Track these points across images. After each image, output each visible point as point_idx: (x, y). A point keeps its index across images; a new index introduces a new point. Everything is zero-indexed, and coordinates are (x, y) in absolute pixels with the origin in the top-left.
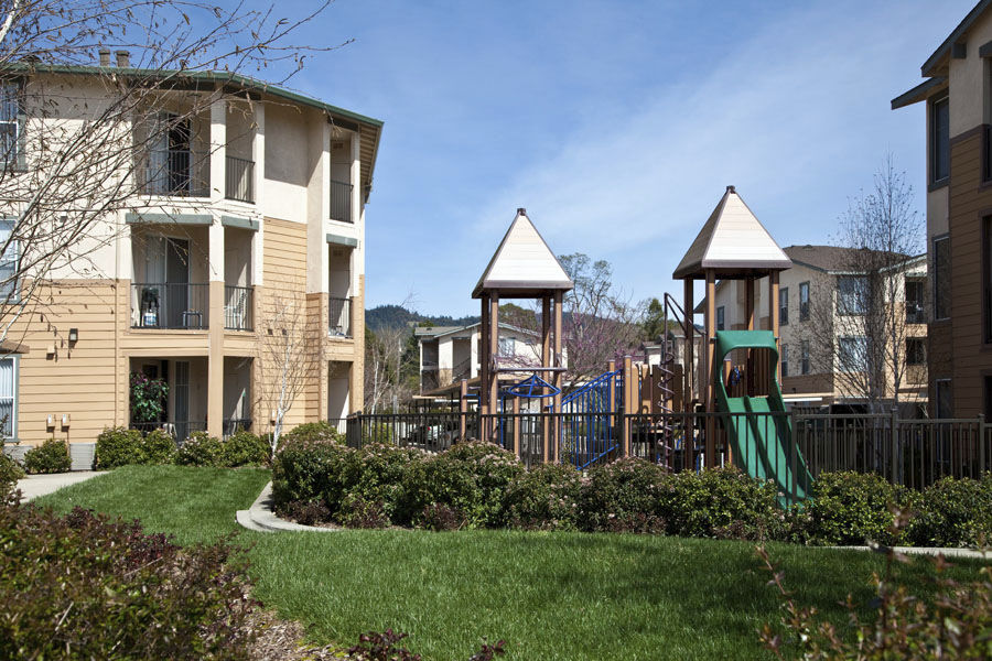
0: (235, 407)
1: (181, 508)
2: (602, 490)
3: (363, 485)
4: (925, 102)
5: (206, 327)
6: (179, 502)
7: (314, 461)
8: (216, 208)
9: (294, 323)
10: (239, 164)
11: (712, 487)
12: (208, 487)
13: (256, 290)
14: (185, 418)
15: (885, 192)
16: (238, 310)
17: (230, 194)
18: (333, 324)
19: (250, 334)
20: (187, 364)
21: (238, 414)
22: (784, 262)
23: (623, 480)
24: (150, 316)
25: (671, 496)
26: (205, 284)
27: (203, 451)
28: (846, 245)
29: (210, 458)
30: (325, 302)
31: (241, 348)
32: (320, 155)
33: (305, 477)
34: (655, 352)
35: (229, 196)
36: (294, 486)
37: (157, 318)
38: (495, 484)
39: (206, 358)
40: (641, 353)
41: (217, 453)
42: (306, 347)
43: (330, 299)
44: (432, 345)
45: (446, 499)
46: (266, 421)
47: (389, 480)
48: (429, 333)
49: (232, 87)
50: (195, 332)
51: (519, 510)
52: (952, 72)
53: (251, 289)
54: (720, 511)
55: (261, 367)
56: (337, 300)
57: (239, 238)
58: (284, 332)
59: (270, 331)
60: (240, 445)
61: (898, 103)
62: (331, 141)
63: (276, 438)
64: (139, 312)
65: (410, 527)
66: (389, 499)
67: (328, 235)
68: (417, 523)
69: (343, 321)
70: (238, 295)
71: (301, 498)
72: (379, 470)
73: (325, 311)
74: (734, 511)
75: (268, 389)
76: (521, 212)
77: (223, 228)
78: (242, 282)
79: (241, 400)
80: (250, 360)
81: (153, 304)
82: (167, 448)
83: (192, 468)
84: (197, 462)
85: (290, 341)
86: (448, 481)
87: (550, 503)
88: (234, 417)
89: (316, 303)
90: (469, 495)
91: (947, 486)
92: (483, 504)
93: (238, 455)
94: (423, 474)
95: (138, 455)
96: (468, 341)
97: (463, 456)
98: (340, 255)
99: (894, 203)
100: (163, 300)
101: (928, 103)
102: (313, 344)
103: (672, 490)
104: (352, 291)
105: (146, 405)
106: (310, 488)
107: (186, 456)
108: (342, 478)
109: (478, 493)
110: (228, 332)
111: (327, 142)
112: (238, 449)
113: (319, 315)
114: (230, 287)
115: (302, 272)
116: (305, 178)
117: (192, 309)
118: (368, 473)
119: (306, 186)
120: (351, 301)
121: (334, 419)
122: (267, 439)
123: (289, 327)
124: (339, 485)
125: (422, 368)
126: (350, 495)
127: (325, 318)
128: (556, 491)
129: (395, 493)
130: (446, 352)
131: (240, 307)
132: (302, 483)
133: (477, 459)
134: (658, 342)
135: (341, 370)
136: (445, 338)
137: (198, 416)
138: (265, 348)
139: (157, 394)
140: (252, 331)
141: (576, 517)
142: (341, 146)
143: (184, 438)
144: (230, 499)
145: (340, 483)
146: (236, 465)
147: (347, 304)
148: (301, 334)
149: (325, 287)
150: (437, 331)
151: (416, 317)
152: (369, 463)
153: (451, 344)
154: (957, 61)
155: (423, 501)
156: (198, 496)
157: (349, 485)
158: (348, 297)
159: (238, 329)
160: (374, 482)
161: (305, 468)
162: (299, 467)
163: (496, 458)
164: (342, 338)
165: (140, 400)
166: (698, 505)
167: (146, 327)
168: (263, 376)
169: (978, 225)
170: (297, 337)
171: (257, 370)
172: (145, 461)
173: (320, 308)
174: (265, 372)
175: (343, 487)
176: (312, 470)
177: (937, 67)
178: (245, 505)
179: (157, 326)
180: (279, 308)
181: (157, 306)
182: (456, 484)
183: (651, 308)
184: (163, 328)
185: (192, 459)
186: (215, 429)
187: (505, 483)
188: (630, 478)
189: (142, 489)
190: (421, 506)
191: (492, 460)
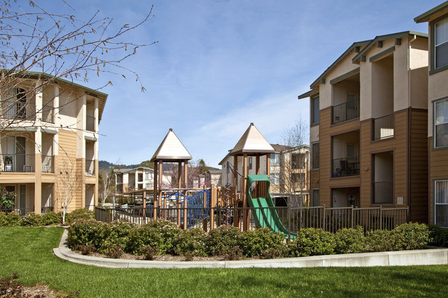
0: (46, 202)
1: (28, 249)
2: (216, 238)
3: (111, 238)
4: (309, 97)
5: (34, 171)
6: (26, 245)
7: (88, 228)
8: (38, 125)
9: (72, 170)
10: (48, 108)
11: (260, 236)
12: (38, 237)
13: (55, 157)
14: (24, 207)
15: (299, 127)
16: (48, 165)
17: (44, 119)
18: (87, 170)
19: (53, 174)
20: (25, 185)
21: (48, 205)
22: (272, 151)
23: (224, 234)
24: (9, 167)
25: (244, 240)
26: (33, 155)
27: (33, 220)
28: (283, 144)
29: (36, 222)
30: (84, 162)
31: (49, 179)
32: (82, 106)
33: (84, 234)
34: (202, 177)
35: (44, 120)
36: (79, 238)
37: (12, 168)
38: (169, 236)
39: (34, 183)
40: (198, 178)
41: (39, 220)
42: (77, 179)
43: (86, 160)
44: (121, 176)
45: (148, 243)
46: (60, 207)
47: (123, 236)
48: (119, 171)
49: (44, 77)
50: (29, 173)
51: (180, 246)
52: (320, 88)
53: (53, 157)
54: (264, 245)
55: (58, 186)
56: (89, 161)
57: (48, 137)
58: (67, 173)
59: (61, 173)
60: (49, 217)
61: (300, 97)
62: (87, 101)
63: (64, 214)
64: (4, 165)
65: (133, 254)
66: (123, 243)
67: (85, 136)
68: (136, 253)
69: (91, 169)
70: (47, 159)
71: (83, 243)
72: (118, 232)
73: (84, 165)
74: (269, 245)
75: (61, 195)
76: (171, 130)
77: (41, 133)
78: (49, 154)
79: (49, 200)
80: (53, 184)
81: (10, 162)
82: (17, 219)
83: (29, 227)
84: (30, 224)
85: (70, 177)
86: (149, 236)
87: (194, 244)
88: (46, 206)
89: (80, 162)
90: (159, 242)
91: (344, 231)
92: (164, 244)
93: (48, 221)
94: (138, 234)
95: (4, 222)
96: (134, 174)
97: (155, 226)
98: (90, 144)
99: (301, 130)
100: (15, 160)
101: (310, 98)
102: (79, 177)
103: (245, 238)
104: (95, 158)
105: (7, 202)
106: (87, 239)
107: (25, 222)
108: (102, 235)
109: (162, 240)
110: (43, 173)
111: (85, 101)
112: (48, 218)
113: (82, 167)
114: (44, 156)
115: (74, 150)
116: (76, 114)
117: (27, 164)
118: (113, 233)
119: (76, 117)
120: (94, 161)
121: (88, 206)
122: (60, 214)
123: (70, 171)
124: (100, 238)
125: (117, 183)
126: (106, 242)
127: (84, 168)
128: (196, 239)
129: (126, 241)
130: (126, 178)
131: (48, 163)
132: (83, 237)
133: (162, 227)
134: (204, 174)
135: (90, 187)
136: (126, 173)
137: (30, 205)
138: (59, 179)
139: (12, 198)
140: (54, 173)
141: (204, 248)
142: (90, 103)
143: (24, 215)
144: (48, 242)
145: (101, 237)
146: (47, 224)
147: (92, 162)
148: (75, 174)
149: (84, 156)
150: (122, 171)
151: (112, 165)
152: (113, 229)
153: (128, 175)
154: (322, 84)
155: (138, 244)
156: (35, 242)
157: (105, 238)
158: (93, 160)
159: (48, 172)
160: (116, 236)
161: (84, 231)
162: (81, 231)
163: (169, 226)
164: (91, 175)
165: (4, 200)
166: (255, 243)
167: (7, 171)
168: (58, 190)
169: (329, 139)
170: (73, 175)
171: (56, 188)
172: (7, 224)
173: (82, 164)
174: (59, 188)
175: (102, 239)
176: (87, 231)
177: (315, 86)
178: (57, 246)
179: (12, 170)
180: (65, 164)
181: (12, 163)
182: (152, 237)
183: (201, 162)
184: (14, 172)
185: (28, 223)
186: (38, 211)
187: (173, 235)
188: (226, 233)
189: (8, 239)
190: (138, 246)
191: (167, 227)
